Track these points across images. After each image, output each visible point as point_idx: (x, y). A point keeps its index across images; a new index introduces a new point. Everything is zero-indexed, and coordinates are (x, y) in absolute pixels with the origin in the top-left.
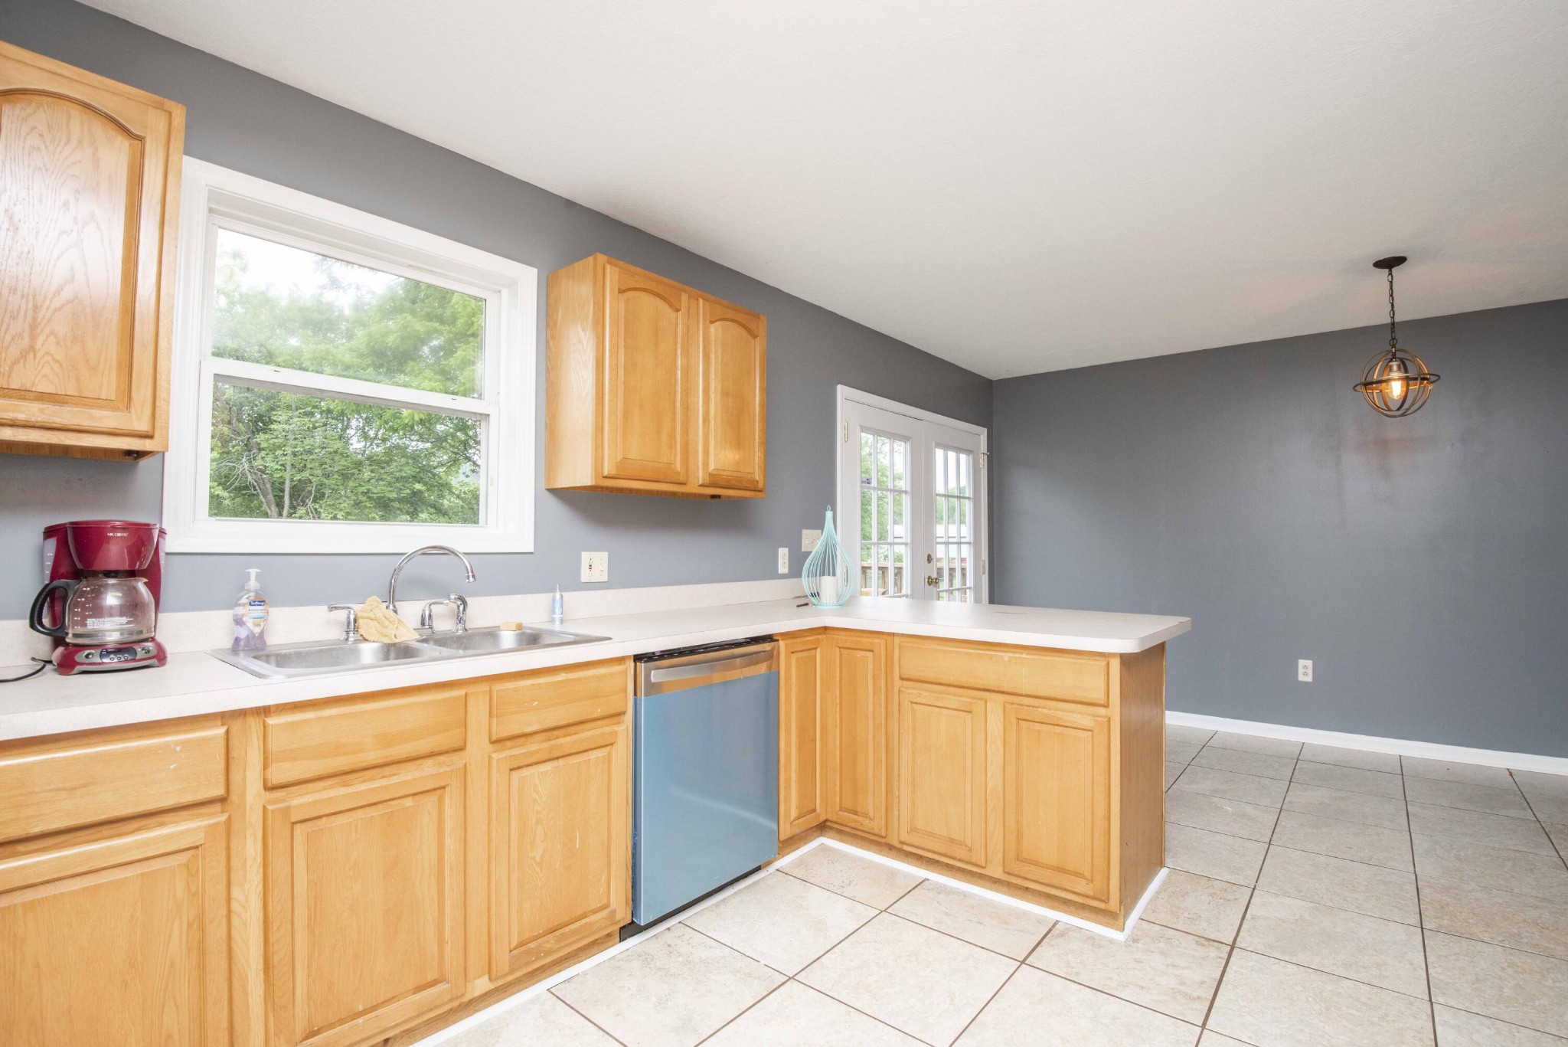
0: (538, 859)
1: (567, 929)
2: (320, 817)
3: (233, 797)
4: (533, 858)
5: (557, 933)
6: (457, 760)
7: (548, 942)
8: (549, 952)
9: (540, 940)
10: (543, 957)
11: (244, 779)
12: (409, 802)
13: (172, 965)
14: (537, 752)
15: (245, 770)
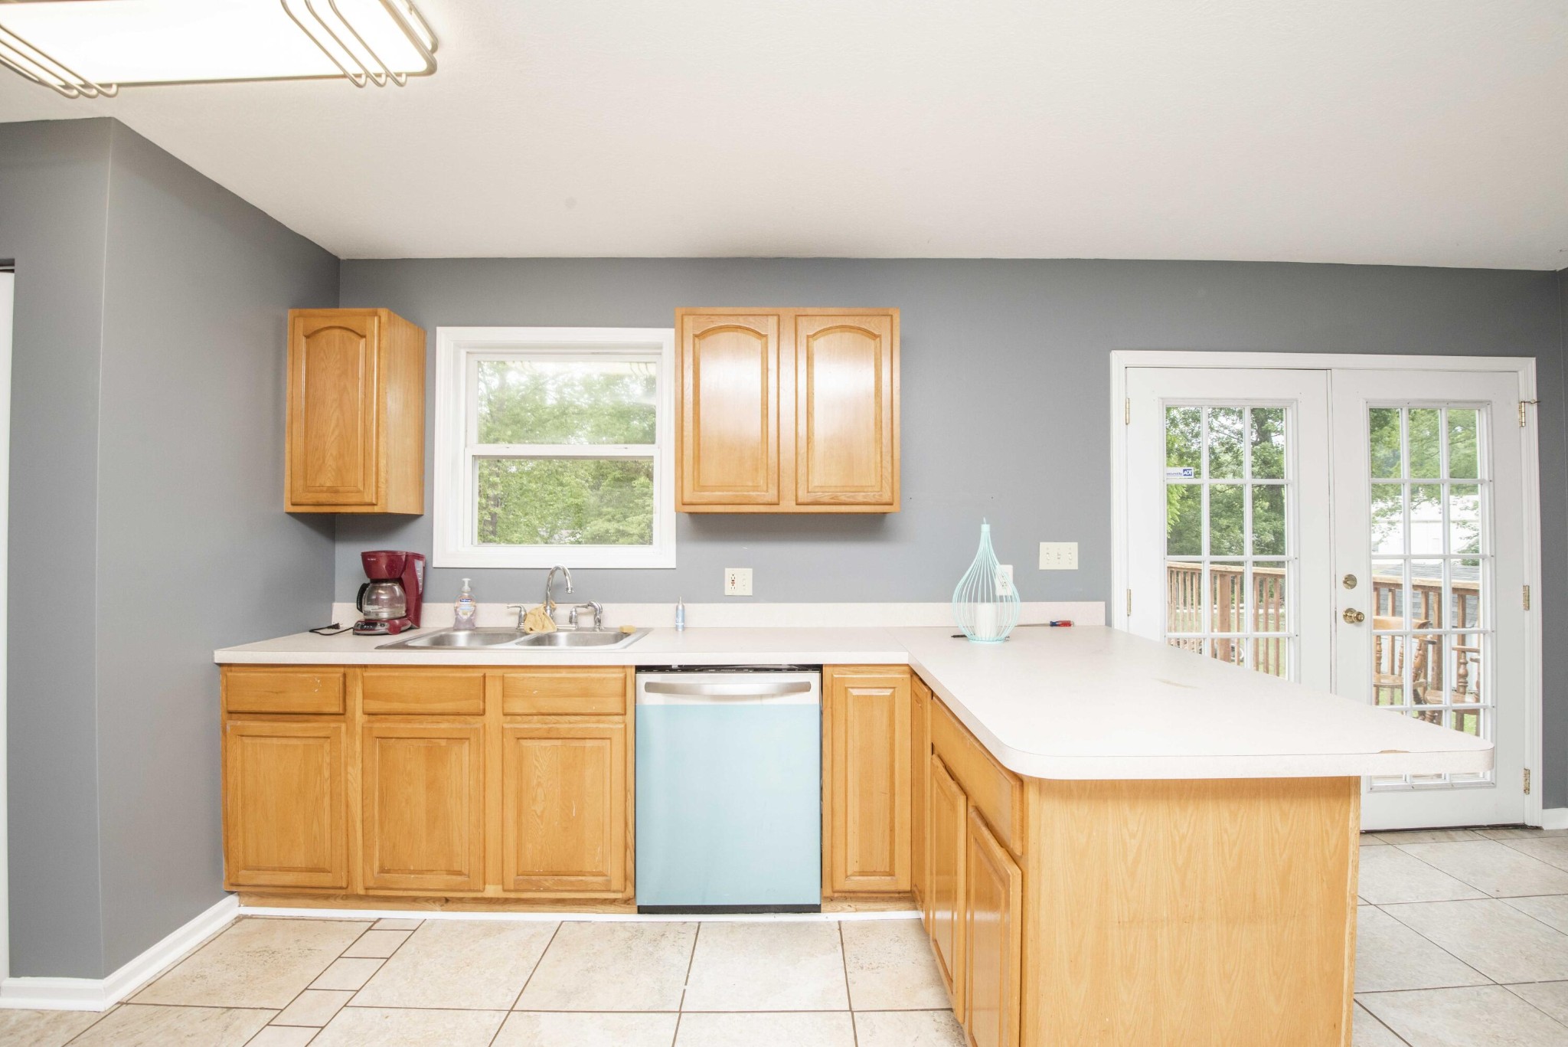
0: (539, 813)
1: (565, 878)
2: (392, 738)
3: (349, 714)
4: (535, 811)
5: (556, 878)
6: (477, 722)
7: (546, 880)
8: (547, 890)
9: (541, 877)
10: (541, 891)
11: (355, 705)
12: (443, 743)
13: (317, 799)
14: (537, 729)
15: (355, 700)
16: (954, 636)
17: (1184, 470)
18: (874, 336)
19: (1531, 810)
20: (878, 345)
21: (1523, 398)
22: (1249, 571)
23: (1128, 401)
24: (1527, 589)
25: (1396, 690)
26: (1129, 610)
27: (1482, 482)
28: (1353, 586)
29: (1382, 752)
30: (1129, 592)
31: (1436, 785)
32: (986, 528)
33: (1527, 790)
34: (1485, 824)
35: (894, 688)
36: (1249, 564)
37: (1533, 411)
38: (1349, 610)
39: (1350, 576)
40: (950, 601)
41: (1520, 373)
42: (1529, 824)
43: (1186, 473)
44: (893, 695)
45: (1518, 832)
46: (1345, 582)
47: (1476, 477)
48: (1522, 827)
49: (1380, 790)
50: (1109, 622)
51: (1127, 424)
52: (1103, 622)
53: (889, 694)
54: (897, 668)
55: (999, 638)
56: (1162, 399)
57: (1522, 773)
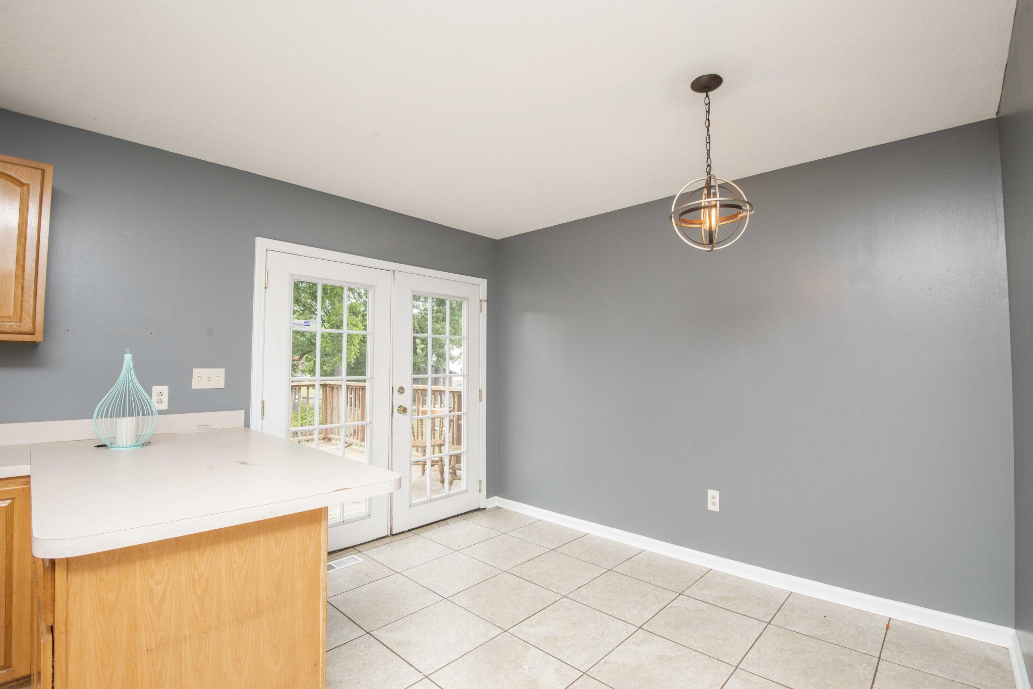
16: (98, 446)
17: (305, 322)
18: (21, 184)
19: (482, 500)
20: (26, 192)
21: (481, 299)
22: (344, 385)
23: (267, 272)
24: (480, 391)
25: (436, 447)
26: (263, 414)
27: (464, 338)
28: (402, 393)
29: (336, 491)
30: (263, 403)
31: (442, 497)
32: (128, 357)
33: (480, 491)
34: (463, 512)
35: (13, 499)
36: (345, 381)
37: (485, 304)
38: (401, 407)
39: (401, 387)
40: (91, 418)
41: (481, 286)
42: (481, 508)
43: (306, 324)
44: (11, 506)
45: (476, 513)
46: (399, 391)
47: (461, 335)
48: (478, 510)
49: (416, 505)
50: (247, 424)
51: (266, 288)
52: (243, 424)
53: (6, 505)
54: (17, 480)
55: (138, 443)
56: (291, 274)
57: (478, 482)
